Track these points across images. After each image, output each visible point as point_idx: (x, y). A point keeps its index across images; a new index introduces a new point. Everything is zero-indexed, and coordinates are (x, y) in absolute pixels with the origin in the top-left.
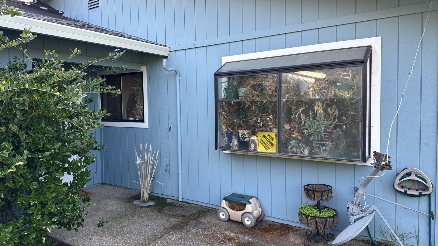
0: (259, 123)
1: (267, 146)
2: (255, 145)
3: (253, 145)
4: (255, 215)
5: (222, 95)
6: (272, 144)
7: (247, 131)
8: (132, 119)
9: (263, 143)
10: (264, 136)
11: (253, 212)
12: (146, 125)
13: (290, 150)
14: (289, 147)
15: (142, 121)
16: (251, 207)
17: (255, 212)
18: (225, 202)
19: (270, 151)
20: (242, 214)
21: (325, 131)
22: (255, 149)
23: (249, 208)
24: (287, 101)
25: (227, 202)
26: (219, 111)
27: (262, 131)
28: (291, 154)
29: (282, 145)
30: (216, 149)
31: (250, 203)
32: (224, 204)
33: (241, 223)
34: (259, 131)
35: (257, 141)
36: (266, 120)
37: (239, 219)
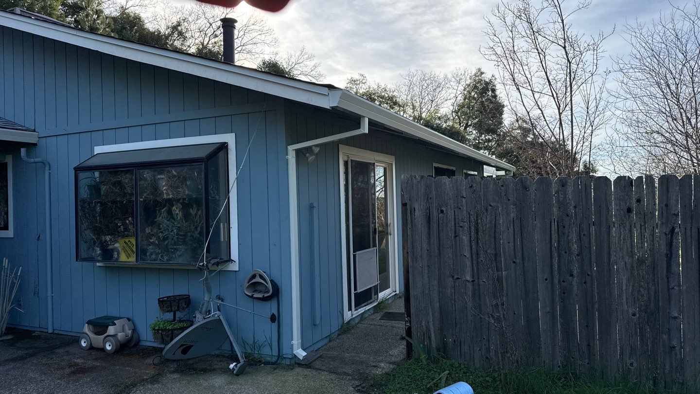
0: (120, 227)
1: (129, 254)
2: (118, 254)
3: (116, 253)
4: (119, 338)
5: (84, 193)
6: (133, 251)
7: (109, 236)
9: (125, 251)
10: (125, 242)
11: (117, 334)
12: (10, 233)
13: (148, 257)
14: (147, 254)
15: (6, 228)
16: (113, 329)
17: (119, 334)
18: (88, 326)
19: (130, 260)
20: (103, 338)
21: (177, 234)
22: (117, 259)
23: (111, 330)
24: (145, 201)
25: (91, 326)
26: (80, 214)
27: (123, 236)
28: (149, 262)
29: (141, 253)
30: (77, 261)
31: (115, 324)
32: (86, 329)
33: (103, 350)
34: (119, 236)
35: (120, 249)
36: (126, 224)
37: (101, 345)
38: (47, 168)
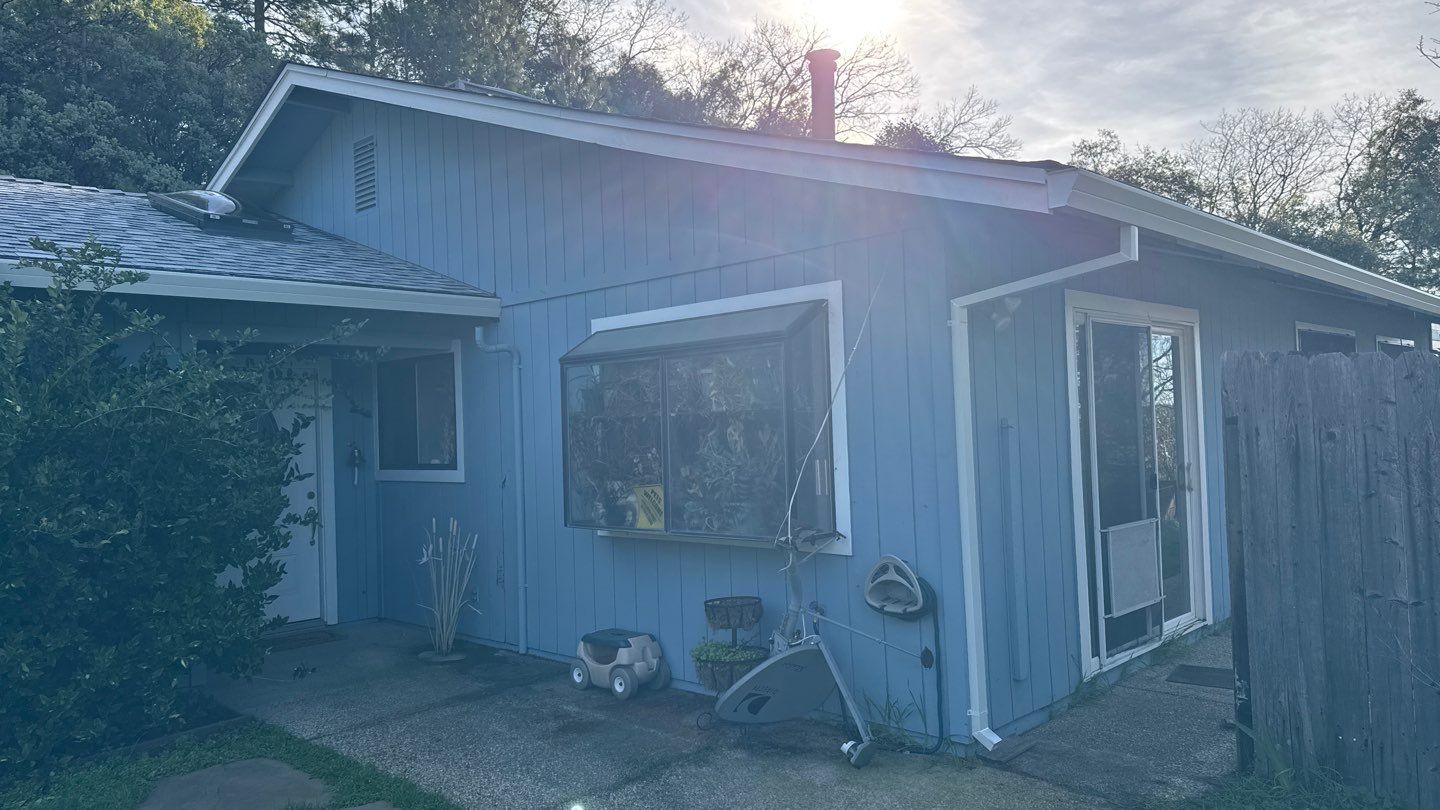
0: (636, 465)
1: (652, 515)
2: (635, 515)
3: (630, 513)
4: (636, 672)
5: (576, 404)
6: (659, 510)
7: (619, 482)
8: (437, 462)
9: (646, 510)
10: (646, 494)
11: (633, 664)
12: (458, 476)
13: (686, 522)
14: (685, 517)
15: (453, 466)
16: (626, 654)
17: (637, 664)
18: (585, 645)
19: (655, 526)
20: (610, 669)
21: (737, 480)
22: (633, 525)
23: (623, 656)
24: (679, 417)
25: (589, 646)
26: (570, 441)
27: (643, 483)
28: (688, 531)
29: (674, 513)
30: (566, 526)
31: (629, 645)
32: (581, 650)
33: (610, 691)
34: (636, 483)
35: (637, 506)
36: (648, 459)
37: (605, 683)
38: (516, 361)
